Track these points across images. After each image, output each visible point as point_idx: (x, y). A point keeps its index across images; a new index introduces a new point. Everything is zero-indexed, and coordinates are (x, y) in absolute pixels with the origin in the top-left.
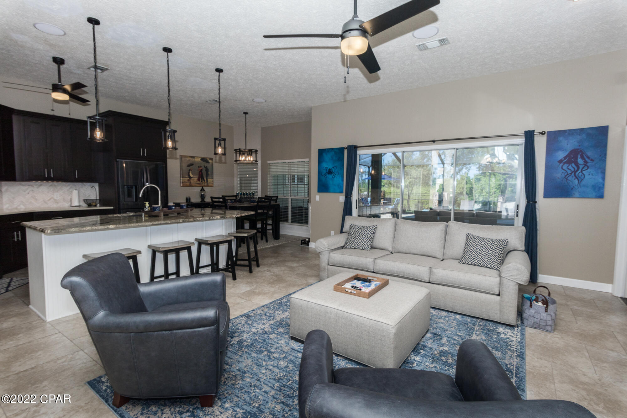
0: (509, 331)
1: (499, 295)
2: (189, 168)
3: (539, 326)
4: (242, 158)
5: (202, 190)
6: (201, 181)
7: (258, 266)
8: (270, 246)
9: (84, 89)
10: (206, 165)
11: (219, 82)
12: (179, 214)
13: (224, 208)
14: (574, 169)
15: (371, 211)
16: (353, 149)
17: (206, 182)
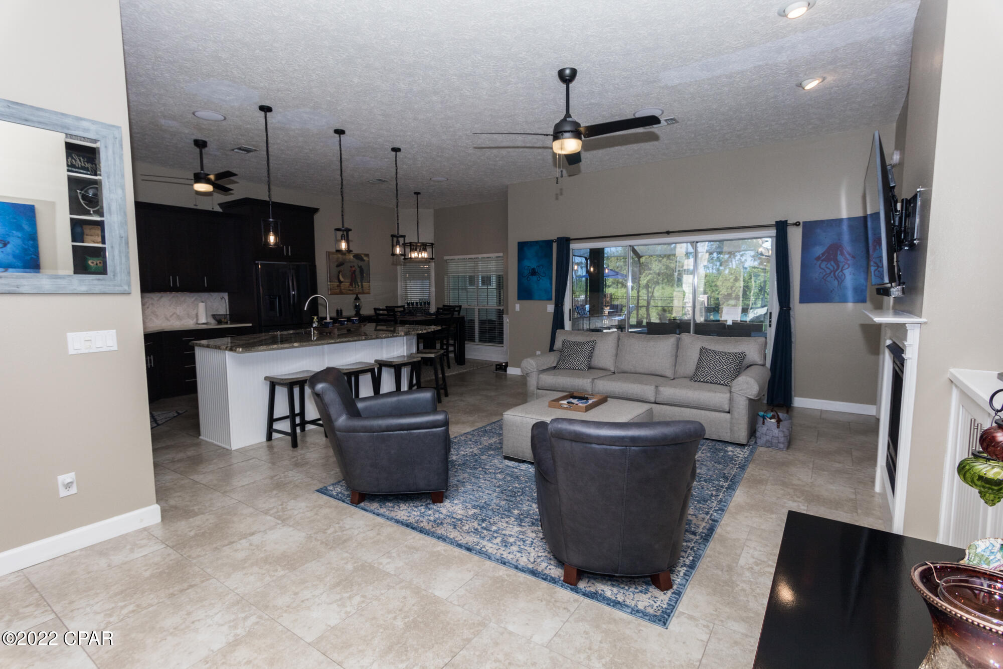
0: (739, 449)
1: (729, 412)
2: (339, 268)
3: (772, 444)
4: (414, 255)
5: (357, 299)
6: (354, 286)
7: (446, 395)
8: (454, 373)
9: (232, 178)
10: (361, 263)
11: (396, 164)
12: (349, 330)
13: (392, 323)
14: (834, 267)
15: (590, 323)
16: (564, 243)
17: (360, 287)
